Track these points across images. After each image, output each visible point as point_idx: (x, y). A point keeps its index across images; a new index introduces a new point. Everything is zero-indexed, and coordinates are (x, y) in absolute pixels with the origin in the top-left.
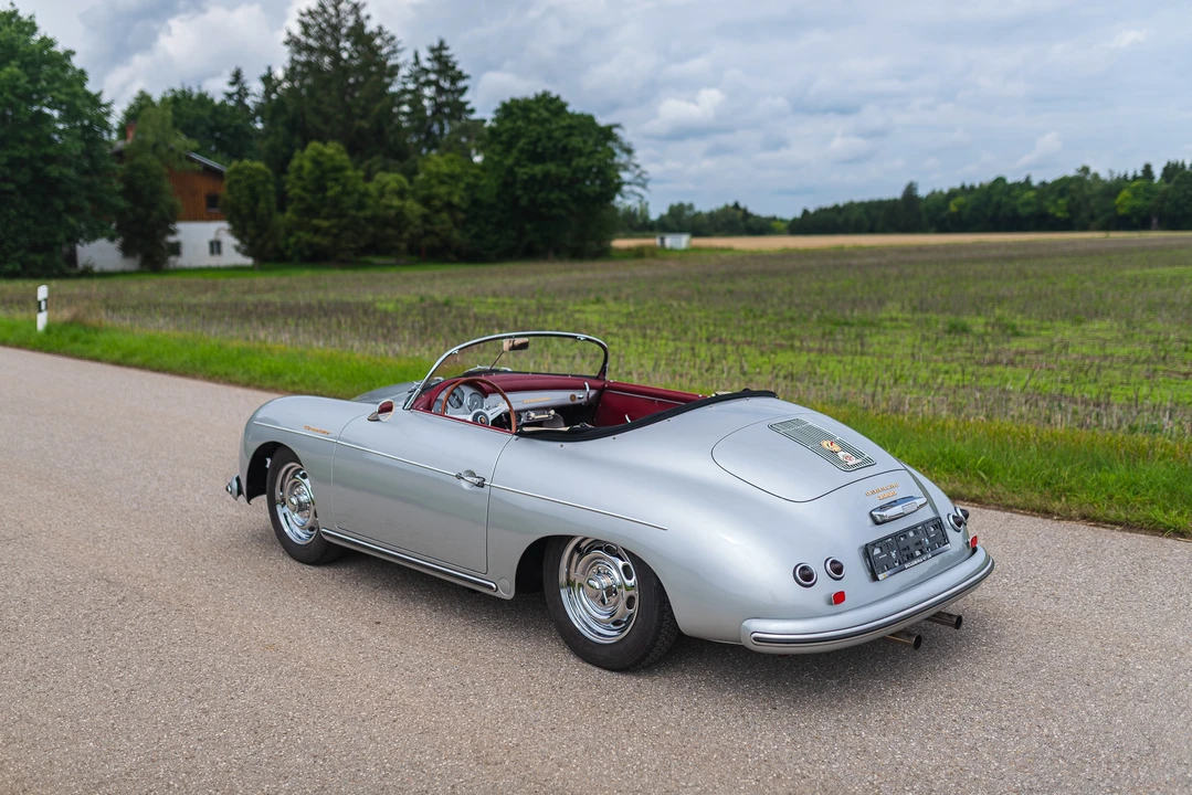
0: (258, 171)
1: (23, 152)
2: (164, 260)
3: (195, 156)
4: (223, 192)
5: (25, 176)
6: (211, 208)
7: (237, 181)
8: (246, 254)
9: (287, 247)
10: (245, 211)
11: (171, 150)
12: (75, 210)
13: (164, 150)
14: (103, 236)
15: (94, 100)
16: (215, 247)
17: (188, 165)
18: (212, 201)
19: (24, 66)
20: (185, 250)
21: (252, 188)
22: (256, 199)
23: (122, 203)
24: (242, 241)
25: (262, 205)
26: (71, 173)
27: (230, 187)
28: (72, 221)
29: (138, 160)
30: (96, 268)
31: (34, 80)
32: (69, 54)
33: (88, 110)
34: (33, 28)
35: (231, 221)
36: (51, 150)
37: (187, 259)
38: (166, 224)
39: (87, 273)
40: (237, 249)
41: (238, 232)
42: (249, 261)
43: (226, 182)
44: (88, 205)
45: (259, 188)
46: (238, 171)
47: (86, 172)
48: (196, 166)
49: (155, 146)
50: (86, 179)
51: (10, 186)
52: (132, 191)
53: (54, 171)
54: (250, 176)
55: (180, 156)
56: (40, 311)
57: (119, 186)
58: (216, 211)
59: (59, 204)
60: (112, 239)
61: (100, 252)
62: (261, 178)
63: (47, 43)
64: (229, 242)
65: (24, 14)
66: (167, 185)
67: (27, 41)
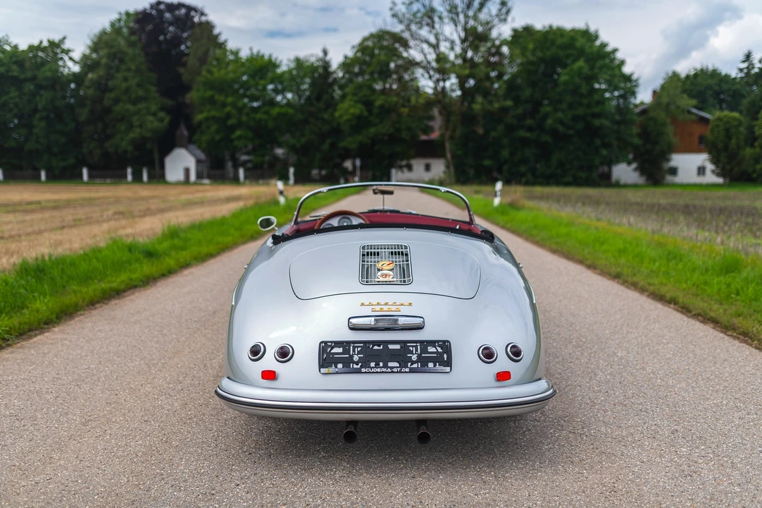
0: (735, 119)
1: (580, 111)
2: (663, 178)
3: (695, 111)
4: (708, 134)
5: (580, 126)
6: (700, 145)
7: (718, 126)
8: (718, 175)
9: (754, 171)
10: (720, 146)
11: (678, 107)
12: (607, 145)
13: (672, 107)
14: (623, 161)
15: (628, 78)
16: (702, 170)
17: (688, 117)
18: (702, 139)
19: (587, 61)
20: (680, 172)
21: (727, 130)
22: (729, 137)
23: (637, 141)
24: (717, 167)
25: (733, 141)
26: (606, 123)
27: (712, 130)
28: (604, 152)
29: (652, 114)
30: (622, 182)
31: (592, 68)
32: (615, 50)
33: (622, 85)
34: (597, 37)
35: (710, 153)
36: (597, 110)
37: (680, 178)
38: (665, 155)
39: (617, 185)
40: (713, 172)
41: (715, 161)
42: (720, 180)
43: (710, 127)
44: (615, 143)
45: (733, 130)
46: (719, 119)
47: (618, 123)
48: (694, 117)
49: (668, 105)
50: (616, 127)
51: (571, 132)
52: (645, 134)
53: (597, 122)
54: (728, 122)
55: (683, 111)
56: (496, 196)
57: (635, 130)
58: (702, 147)
59: (598, 142)
60: (629, 163)
61: (624, 172)
62: (735, 123)
63: (604, 45)
64: (710, 167)
65: (592, 29)
66: (670, 129)
67: (591, 47)
